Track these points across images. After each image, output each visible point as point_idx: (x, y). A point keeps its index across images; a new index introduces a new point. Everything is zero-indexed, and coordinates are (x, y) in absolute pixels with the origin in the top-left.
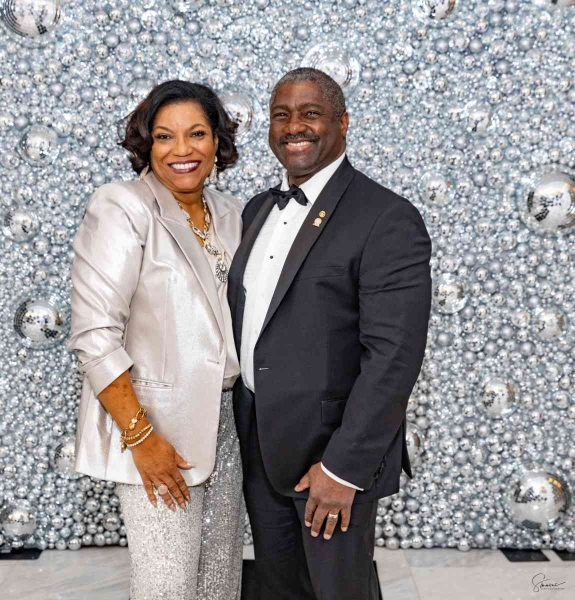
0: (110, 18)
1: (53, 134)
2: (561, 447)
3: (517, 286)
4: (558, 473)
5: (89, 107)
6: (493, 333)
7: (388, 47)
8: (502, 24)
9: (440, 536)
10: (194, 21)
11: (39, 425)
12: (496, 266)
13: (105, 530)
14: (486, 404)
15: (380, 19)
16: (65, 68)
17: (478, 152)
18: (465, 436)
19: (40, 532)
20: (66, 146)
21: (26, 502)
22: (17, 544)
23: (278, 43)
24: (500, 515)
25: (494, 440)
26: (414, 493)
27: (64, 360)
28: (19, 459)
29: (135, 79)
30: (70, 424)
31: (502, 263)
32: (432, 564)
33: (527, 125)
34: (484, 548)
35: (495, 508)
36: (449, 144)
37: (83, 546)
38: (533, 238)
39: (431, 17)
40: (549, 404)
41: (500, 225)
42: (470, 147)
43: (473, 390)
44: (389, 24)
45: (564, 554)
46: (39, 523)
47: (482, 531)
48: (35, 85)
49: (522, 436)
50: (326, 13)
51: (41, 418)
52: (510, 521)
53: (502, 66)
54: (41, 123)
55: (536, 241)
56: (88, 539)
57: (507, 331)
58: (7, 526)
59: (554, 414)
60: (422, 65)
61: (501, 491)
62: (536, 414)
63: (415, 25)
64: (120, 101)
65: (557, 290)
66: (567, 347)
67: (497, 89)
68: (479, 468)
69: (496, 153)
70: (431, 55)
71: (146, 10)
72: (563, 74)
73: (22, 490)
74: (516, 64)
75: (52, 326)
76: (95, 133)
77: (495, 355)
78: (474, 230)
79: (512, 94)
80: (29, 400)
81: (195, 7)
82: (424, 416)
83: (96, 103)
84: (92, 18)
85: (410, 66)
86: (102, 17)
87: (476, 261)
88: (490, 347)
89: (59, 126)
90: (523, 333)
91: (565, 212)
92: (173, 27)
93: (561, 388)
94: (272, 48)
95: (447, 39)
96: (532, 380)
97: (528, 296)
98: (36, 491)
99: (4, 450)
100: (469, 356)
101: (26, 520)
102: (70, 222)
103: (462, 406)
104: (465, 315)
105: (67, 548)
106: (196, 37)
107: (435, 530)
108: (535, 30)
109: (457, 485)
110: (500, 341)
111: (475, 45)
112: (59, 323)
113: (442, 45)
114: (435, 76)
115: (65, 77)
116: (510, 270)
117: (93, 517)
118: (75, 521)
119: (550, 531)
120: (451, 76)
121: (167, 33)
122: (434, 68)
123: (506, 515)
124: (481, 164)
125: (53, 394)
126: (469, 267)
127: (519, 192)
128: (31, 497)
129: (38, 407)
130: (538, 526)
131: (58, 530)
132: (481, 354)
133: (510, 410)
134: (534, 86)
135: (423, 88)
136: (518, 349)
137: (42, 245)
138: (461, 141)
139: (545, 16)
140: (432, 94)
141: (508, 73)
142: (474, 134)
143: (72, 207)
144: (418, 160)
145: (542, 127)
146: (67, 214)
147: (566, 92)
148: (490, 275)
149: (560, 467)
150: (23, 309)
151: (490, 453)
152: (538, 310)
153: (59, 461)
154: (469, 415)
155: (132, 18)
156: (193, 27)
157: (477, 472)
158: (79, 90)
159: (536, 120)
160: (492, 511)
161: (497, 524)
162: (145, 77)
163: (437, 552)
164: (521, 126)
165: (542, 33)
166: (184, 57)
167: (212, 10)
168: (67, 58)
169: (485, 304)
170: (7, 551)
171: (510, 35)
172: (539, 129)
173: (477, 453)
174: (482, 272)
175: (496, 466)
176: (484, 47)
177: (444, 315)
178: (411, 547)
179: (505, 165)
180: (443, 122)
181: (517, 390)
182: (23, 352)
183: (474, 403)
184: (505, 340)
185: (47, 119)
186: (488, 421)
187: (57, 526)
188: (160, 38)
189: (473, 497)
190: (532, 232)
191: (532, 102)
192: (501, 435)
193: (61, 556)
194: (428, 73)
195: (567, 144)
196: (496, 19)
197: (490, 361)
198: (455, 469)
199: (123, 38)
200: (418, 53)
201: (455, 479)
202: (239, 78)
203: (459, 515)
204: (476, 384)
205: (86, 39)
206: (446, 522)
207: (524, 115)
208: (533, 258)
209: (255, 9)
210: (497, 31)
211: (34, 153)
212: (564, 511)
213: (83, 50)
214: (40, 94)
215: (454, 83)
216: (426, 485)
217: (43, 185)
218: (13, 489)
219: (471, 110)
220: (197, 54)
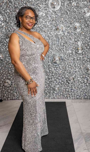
6: (89, 57)
9: (78, 97)
13: (14, 96)
14: (87, 71)
18: (83, 78)
26: (73, 89)
29: (15, 8)
30: (7, 77)
32: (77, 102)
34: (87, 99)
46: (2, 95)
47: (86, 95)
60: (74, 1)
68: (85, 84)
77: (89, 61)
78: (85, 36)
82: (75, 74)
87: (85, 42)
100: (84, 62)
103: (82, 72)
104: (83, 53)
105: (7, 100)
107: (77, 95)
112: (3, 58)
117: (12, 94)
118: (9, 95)
124: (86, 22)
125: (3, 71)
126: (84, 44)
131: (6, 97)
140: (76, 7)
144: (73, 22)
146: (3, 36)
148: (88, 45)
151: (88, 81)
154: (84, 73)
163: (77, 99)
169: (87, 51)
177: (79, 54)
178: (72, 99)
186: (88, 75)
189: (84, 89)
197: (88, 63)
198: (81, 84)
201: (81, 86)
204: (85, 67)
206: (79, 94)
216: (75, 87)
220: (27, 2)
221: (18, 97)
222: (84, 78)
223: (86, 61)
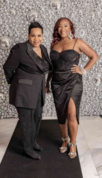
6: (97, 66)
9: (86, 113)
13: (9, 114)
18: (91, 90)
29: (10, 8)
31: (99, 49)
32: (84, 119)
34: (96, 115)
35: (98, 106)
36: (85, 21)
41: (98, 40)
42: (91, 22)
43: (92, 79)
56: (5, 116)
60: (79, 3)
64: (7, 13)
67: (97, 8)
69: (97, 23)
77: (98, 71)
78: (92, 42)
83: (1, 14)
85: (76, 3)
100: (92, 72)
103: (90, 83)
109: (89, 101)
110: (99, 68)
114: (82, 5)
117: (6, 111)
118: (2, 113)
123: (101, 108)
124: (93, 26)
138: (88, 21)
140: (81, 9)
141: (99, 4)
142: (91, 19)
151: (97, 94)
154: (92, 85)
157: (94, 98)
163: (85, 116)
175: (98, 97)
177: (85, 62)
183: (93, 82)
186: (96, 87)
189: (93, 104)
192: (99, 89)
198: (89, 98)
203: (90, 108)
206: (87, 110)
220: (25, 2)
221: (13, 116)
223: (94, 70)
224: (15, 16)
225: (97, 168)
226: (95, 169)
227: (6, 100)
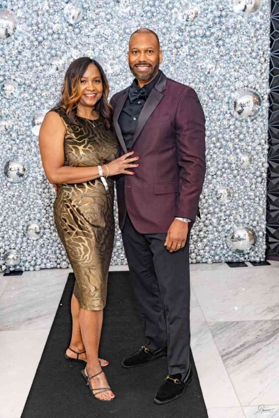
0: (39, 28)
1: (16, 84)
2: (252, 216)
3: (230, 145)
4: (251, 228)
5: (31, 71)
6: (220, 166)
7: (168, 36)
8: (220, 22)
9: (199, 258)
10: (77, 28)
11: (18, 216)
12: (220, 136)
13: (50, 261)
14: (217, 198)
15: (163, 23)
16: (20, 53)
17: (211, 83)
18: (209, 213)
19: (22, 264)
20: (22, 89)
21: (14, 251)
22: (12, 269)
23: (116, 36)
24: (226, 247)
25: (222, 214)
27: (28, 187)
28: (10, 232)
29: (52, 56)
30: (32, 216)
31: (223, 134)
32: (196, 270)
33: (233, 70)
34: (219, 262)
35: (223, 244)
36: (197, 80)
37: (41, 269)
38: (237, 122)
39: (187, 21)
40: (246, 197)
41: (221, 117)
42: (207, 81)
43: (212, 192)
44: (167, 25)
45: (254, 263)
47: (218, 255)
48: (6, 62)
49: (234, 212)
50: (138, 21)
51: (19, 214)
52: (230, 250)
53: (221, 43)
54: (10, 79)
55: (238, 123)
56: (43, 266)
57: (226, 165)
58: (7, 261)
59: (248, 202)
60: (183, 44)
61: (226, 237)
62: (240, 202)
63: (179, 25)
64: (45, 67)
65: (248, 146)
66: (253, 171)
67: (219, 53)
68: (215, 227)
69: (219, 83)
70: (188, 39)
71: (55, 23)
72: (249, 45)
73: (13, 245)
74: (227, 40)
75: (21, 171)
76: (35, 82)
77: (221, 176)
79: (226, 55)
80: (13, 206)
81: (78, 21)
83: (35, 69)
84: (30, 28)
85: (178, 44)
86: (35, 28)
87: (211, 134)
88: (219, 173)
89: (19, 80)
90: (234, 166)
91: (251, 109)
92: (68, 31)
93: (251, 190)
94: (114, 39)
95: (195, 31)
96: (239, 187)
97: (236, 149)
98: (19, 245)
99: (4, 228)
100: (210, 177)
101: (15, 258)
102: (26, 124)
103: (207, 200)
105: (34, 270)
106: (79, 36)
107: (197, 255)
108: (235, 25)
109: (206, 235)
110: (223, 170)
111: (208, 33)
112: (24, 170)
113: (192, 34)
114: (190, 49)
115: (20, 57)
116: (227, 137)
117: (45, 256)
118: (37, 258)
119: (248, 253)
120: (197, 48)
121: (65, 34)
122: (189, 45)
123: (228, 248)
124: (212, 89)
125: (24, 202)
126: (208, 137)
127: (230, 101)
128: (17, 248)
129: (17, 209)
130: (242, 251)
132: (215, 176)
133: (229, 201)
134: (236, 51)
135: (185, 54)
136: (232, 173)
137: (14, 135)
138: (203, 79)
139: (240, 18)
140: (189, 57)
141: (223, 45)
142: (209, 75)
143: (27, 117)
145: (240, 70)
146: (25, 120)
147: (251, 53)
148: (218, 140)
149: (252, 225)
150: (8, 164)
151: (220, 220)
152: (240, 155)
153: (29, 232)
154: (210, 204)
155: (49, 28)
156: (77, 30)
157: (215, 229)
158: (27, 63)
159: (237, 67)
160: (222, 246)
161: (224, 252)
162: (56, 56)
163: (198, 265)
164: (230, 70)
165: (238, 26)
166: (74, 45)
167: (85, 22)
168: (20, 48)
169: (216, 153)
170: (8, 272)
171: (224, 27)
172: (238, 71)
173: (214, 221)
174: (214, 139)
175: (223, 226)
176: (212, 34)
179: (223, 88)
180: (194, 70)
181: (231, 191)
182: (9, 184)
183: (212, 198)
184: (226, 169)
185: (13, 77)
187: (29, 261)
188: (62, 36)
189: (213, 240)
190: (237, 119)
191: (235, 59)
192: (225, 212)
193: (32, 273)
194: (186, 47)
195: (251, 78)
196: (217, 20)
197: (219, 179)
198: (205, 228)
199: (45, 37)
200: (182, 38)
201: (205, 232)
202: (100, 53)
203: (207, 248)
204: (213, 190)
205: (28, 39)
206: (202, 251)
207: (231, 65)
208: (237, 131)
209: (105, 21)
210: (218, 26)
211: (8, 93)
212: (254, 245)
213: (27, 43)
214: (9, 65)
215: (199, 51)
217: (13, 108)
218: (9, 245)
219: (207, 64)
220: (80, 43)
221: (59, 264)
222: (211, 214)
224: (61, 71)
225: (222, 357)
226: (220, 357)
227: (44, 234)
